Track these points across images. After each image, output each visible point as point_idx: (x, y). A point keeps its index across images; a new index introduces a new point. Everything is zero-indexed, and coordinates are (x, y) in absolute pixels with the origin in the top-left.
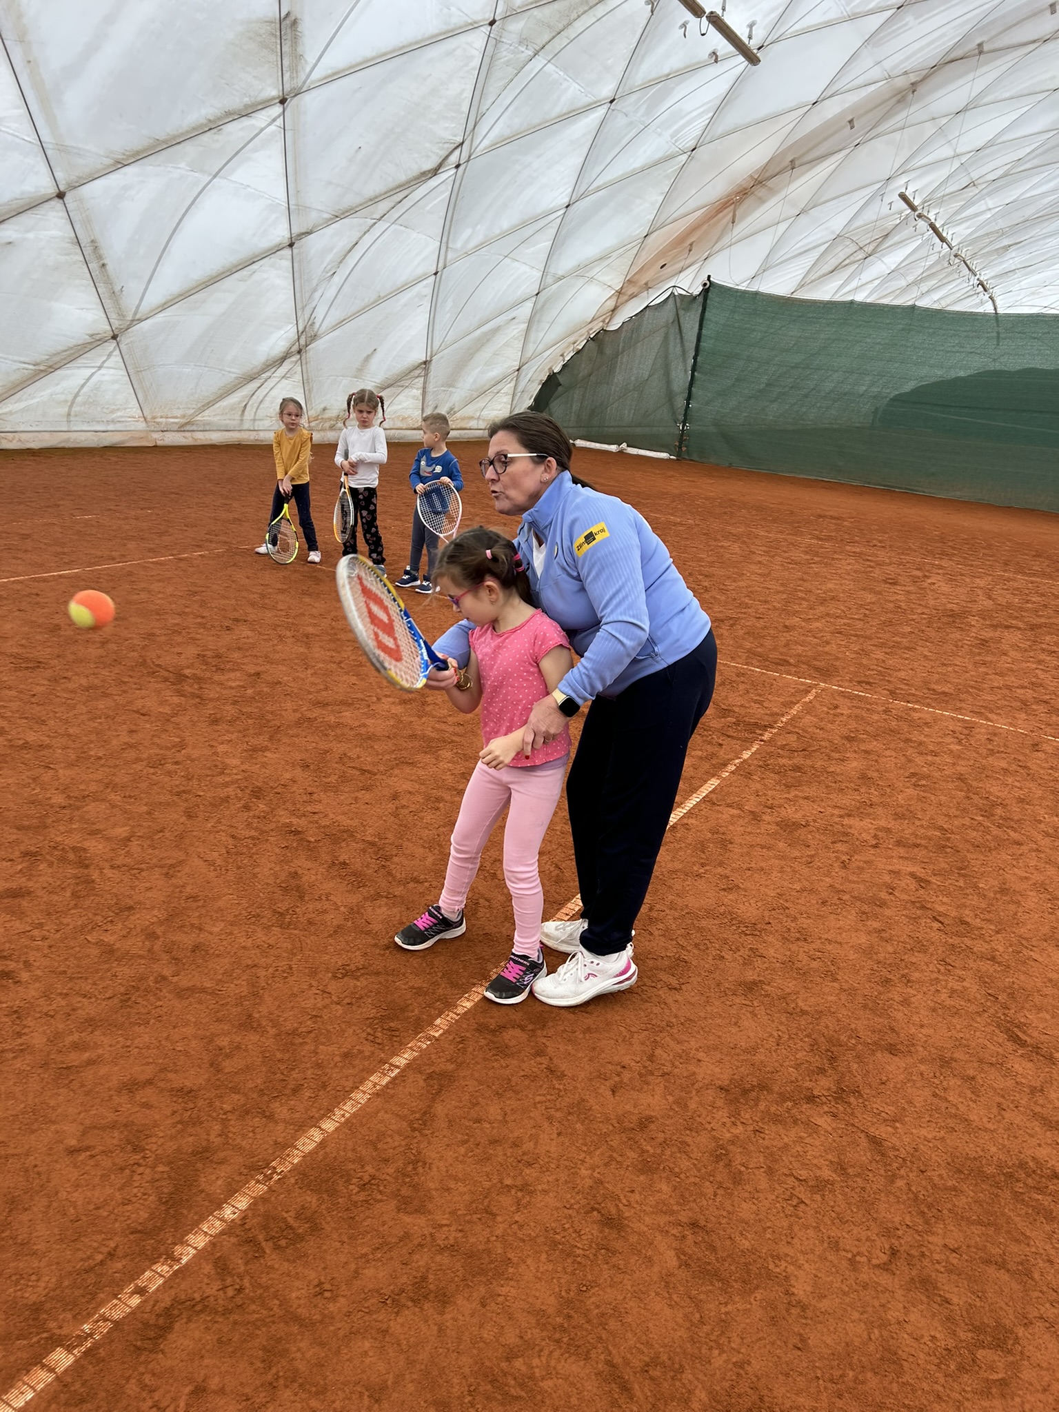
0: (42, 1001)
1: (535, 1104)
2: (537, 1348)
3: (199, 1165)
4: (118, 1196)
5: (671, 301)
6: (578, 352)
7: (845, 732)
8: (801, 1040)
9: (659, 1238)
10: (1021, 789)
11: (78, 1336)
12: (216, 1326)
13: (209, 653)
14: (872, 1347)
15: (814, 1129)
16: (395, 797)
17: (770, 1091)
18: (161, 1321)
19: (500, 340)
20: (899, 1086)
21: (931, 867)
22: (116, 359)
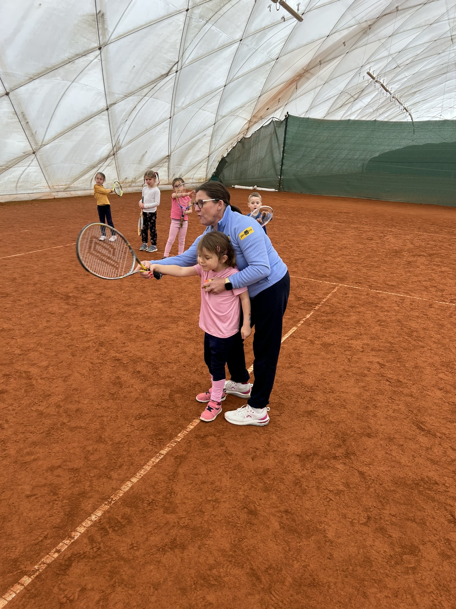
0: (13, 436)
1: (220, 466)
2: (222, 565)
3: (81, 499)
4: (48, 514)
5: (272, 124)
6: (234, 148)
7: (350, 304)
8: (331, 433)
9: (272, 517)
10: (424, 324)
11: (33, 571)
12: (90, 563)
13: (80, 286)
14: (359, 556)
15: (336, 470)
16: (160, 343)
17: (318, 455)
18: (67, 563)
19: (200, 144)
20: (371, 450)
21: (386, 359)
22: (35, 162)
